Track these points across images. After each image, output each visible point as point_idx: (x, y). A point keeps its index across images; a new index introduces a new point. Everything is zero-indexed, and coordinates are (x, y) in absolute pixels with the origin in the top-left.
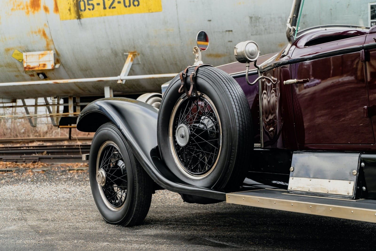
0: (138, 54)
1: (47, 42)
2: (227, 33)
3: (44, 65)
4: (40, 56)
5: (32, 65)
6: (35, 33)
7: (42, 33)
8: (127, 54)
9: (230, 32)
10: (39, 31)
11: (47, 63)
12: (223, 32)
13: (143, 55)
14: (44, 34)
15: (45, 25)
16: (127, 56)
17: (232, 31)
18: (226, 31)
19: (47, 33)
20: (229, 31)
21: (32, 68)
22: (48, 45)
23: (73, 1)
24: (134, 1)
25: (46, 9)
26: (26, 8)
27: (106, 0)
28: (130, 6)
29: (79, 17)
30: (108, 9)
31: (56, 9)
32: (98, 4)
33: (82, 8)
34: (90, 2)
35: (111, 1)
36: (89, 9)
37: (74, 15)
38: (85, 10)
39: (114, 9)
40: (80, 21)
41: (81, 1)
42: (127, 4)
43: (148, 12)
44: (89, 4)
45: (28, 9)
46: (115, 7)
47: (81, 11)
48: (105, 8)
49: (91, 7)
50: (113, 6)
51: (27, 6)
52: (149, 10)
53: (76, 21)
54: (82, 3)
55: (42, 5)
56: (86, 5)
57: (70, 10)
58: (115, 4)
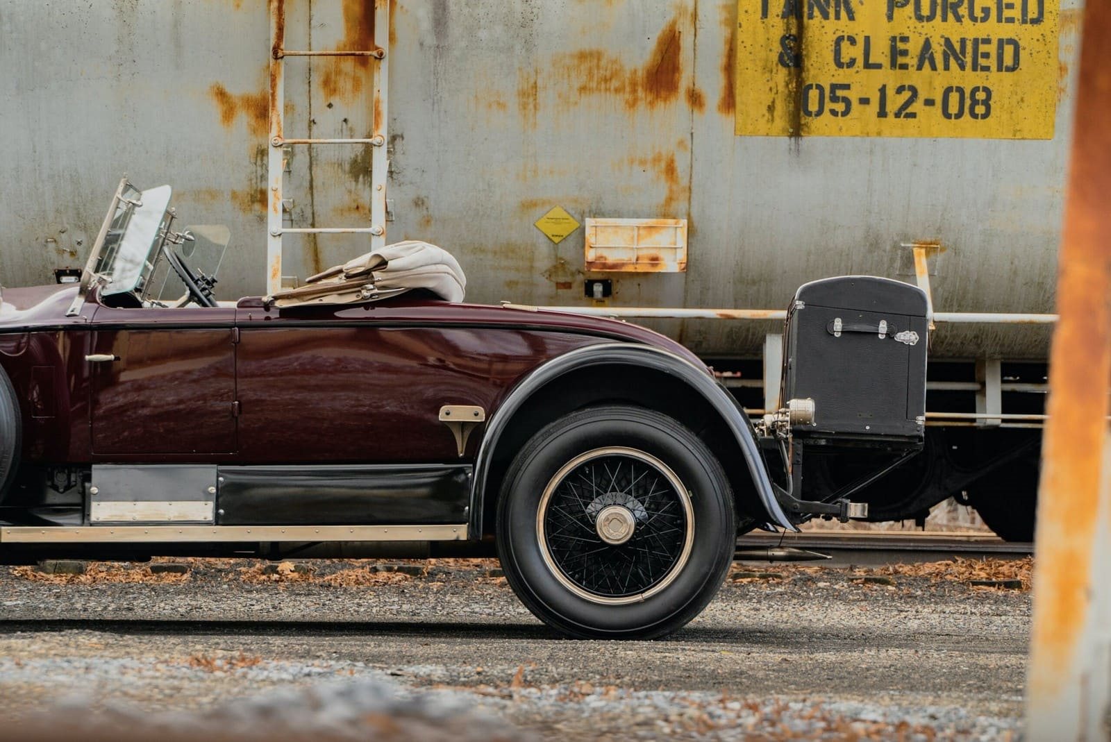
0: (942, 250)
1: (671, 191)
3: (655, 260)
4: (642, 232)
5: (612, 258)
6: (643, 162)
7: (663, 165)
8: (908, 245)
10: (657, 160)
11: (661, 254)
13: (957, 252)
14: (670, 170)
15: (681, 143)
19: (681, 166)
21: (614, 266)
22: (670, 200)
23: (787, 85)
24: (975, 102)
25: (695, 99)
26: (628, 89)
27: (890, 92)
28: (959, 116)
29: (797, 130)
30: (891, 116)
31: (729, 102)
32: (865, 101)
33: (813, 106)
34: (840, 93)
35: (907, 95)
36: (834, 113)
37: (781, 122)
38: (819, 113)
39: (910, 120)
40: (797, 144)
41: (810, 87)
42: (953, 109)
43: (1011, 136)
44: (834, 99)
45: (634, 91)
46: (913, 115)
47: (809, 114)
48: (882, 114)
49: (840, 107)
50: (910, 110)
51: (634, 85)
52: (1015, 132)
53: (785, 141)
54: (814, 94)
55: (684, 83)
56: (827, 100)
57: (771, 108)
58: (917, 107)
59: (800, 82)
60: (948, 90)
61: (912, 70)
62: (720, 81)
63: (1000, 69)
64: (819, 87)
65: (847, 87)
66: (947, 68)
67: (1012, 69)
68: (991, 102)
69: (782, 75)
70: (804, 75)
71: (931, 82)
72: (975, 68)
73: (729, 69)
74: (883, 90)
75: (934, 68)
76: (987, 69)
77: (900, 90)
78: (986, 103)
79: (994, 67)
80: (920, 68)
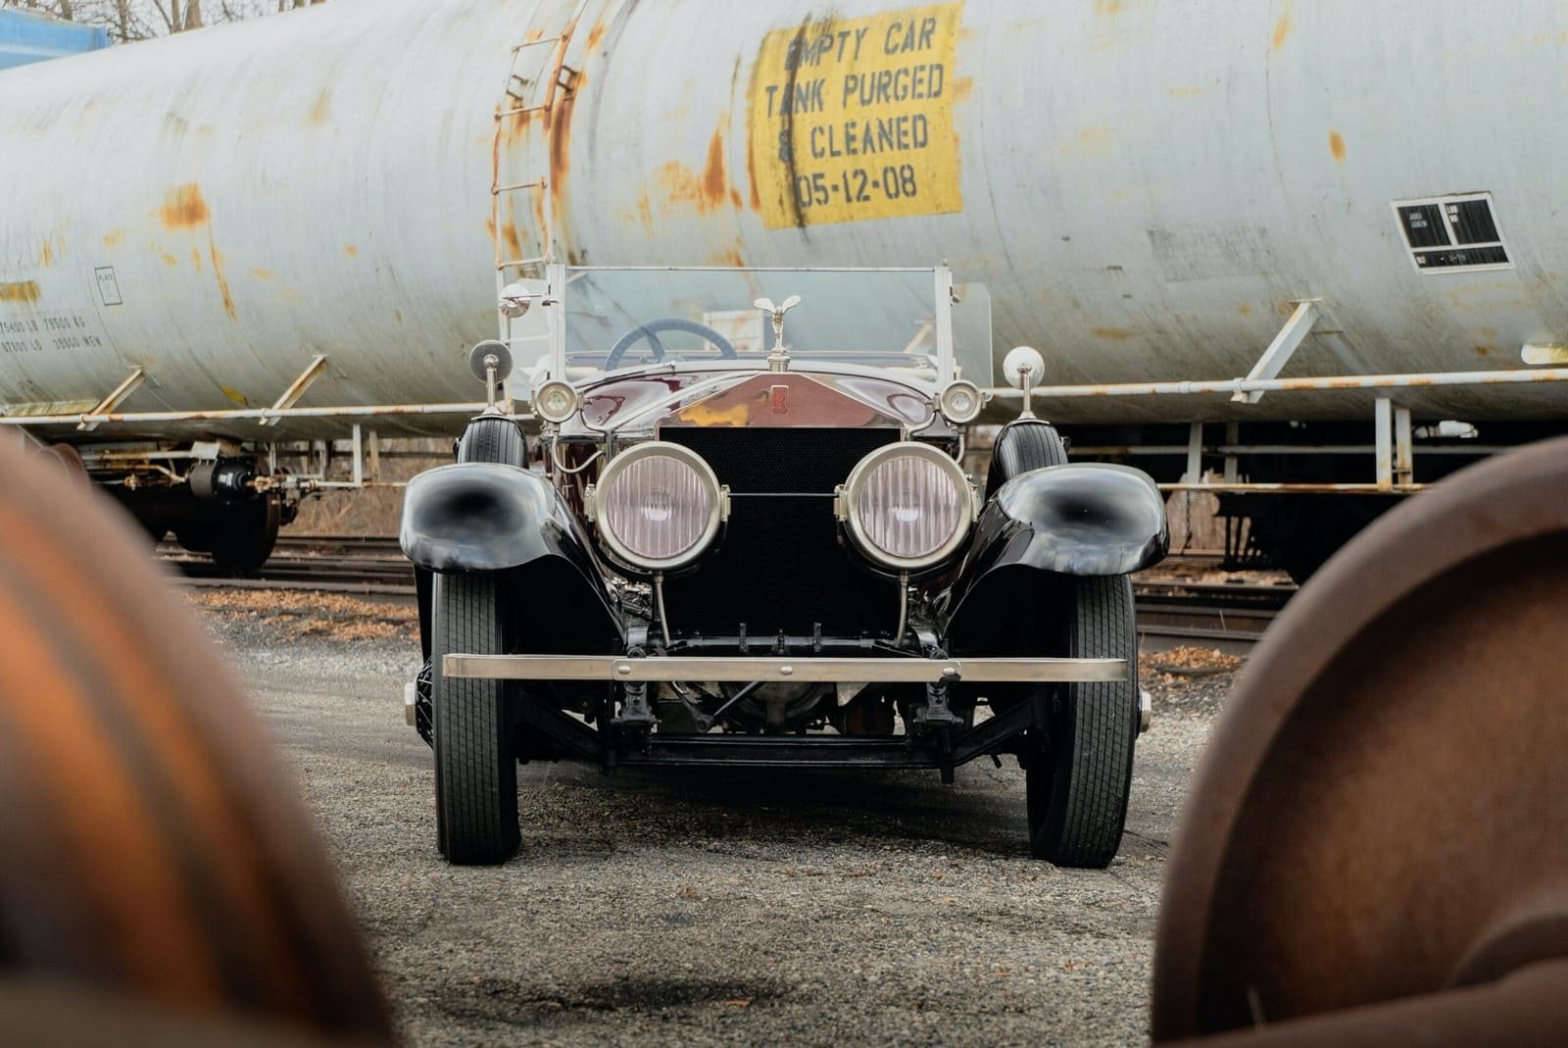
1: (750, 284)
2: (1112, 272)
4: (738, 323)
6: (722, 260)
7: (734, 261)
8: (921, 322)
9: (1119, 271)
10: (729, 257)
12: (1103, 269)
14: (741, 265)
15: (738, 240)
16: (920, 326)
17: (1120, 268)
18: (1109, 268)
19: (745, 261)
20: (1115, 268)
22: (753, 293)
23: (786, 180)
24: (905, 181)
25: (736, 198)
26: (697, 194)
27: (850, 177)
28: (897, 194)
29: (801, 221)
30: (854, 200)
31: (756, 201)
32: (835, 188)
33: (805, 198)
34: (820, 182)
35: (860, 178)
36: (819, 201)
37: (790, 215)
38: (810, 203)
39: (867, 202)
40: (805, 233)
41: (800, 179)
42: (892, 190)
43: (935, 211)
44: (817, 188)
45: (701, 197)
46: (867, 198)
47: (804, 204)
48: (849, 199)
49: (821, 195)
50: (865, 193)
51: (699, 190)
52: (938, 206)
53: (796, 230)
54: (803, 184)
55: (728, 187)
56: (812, 190)
57: (781, 202)
58: (869, 190)
59: (794, 176)
60: (886, 171)
61: (860, 153)
62: (748, 181)
63: (916, 146)
64: (806, 178)
65: (821, 176)
66: (882, 149)
67: (924, 144)
68: (915, 180)
69: (782, 167)
70: (795, 168)
71: (874, 163)
72: (899, 148)
73: (751, 168)
74: (844, 176)
75: (874, 151)
76: (907, 146)
77: (855, 174)
78: (911, 180)
79: (912, 145)
80: (865, 152)
